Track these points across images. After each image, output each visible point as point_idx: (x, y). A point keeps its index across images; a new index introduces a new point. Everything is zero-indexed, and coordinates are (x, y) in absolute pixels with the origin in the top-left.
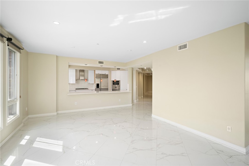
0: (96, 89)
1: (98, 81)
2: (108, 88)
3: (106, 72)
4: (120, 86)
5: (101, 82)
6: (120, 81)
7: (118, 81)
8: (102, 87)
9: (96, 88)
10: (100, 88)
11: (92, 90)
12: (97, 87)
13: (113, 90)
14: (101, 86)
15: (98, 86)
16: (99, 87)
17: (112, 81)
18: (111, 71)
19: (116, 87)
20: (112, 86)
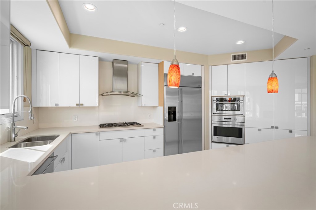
0: (165, 124)
3: (196, 70)
4: (243, 116)
11: (154, 129)
12: (170, 120)
17: (215, 99)
18: (210, 67)
19: (230, 119)
20: (214, 114)
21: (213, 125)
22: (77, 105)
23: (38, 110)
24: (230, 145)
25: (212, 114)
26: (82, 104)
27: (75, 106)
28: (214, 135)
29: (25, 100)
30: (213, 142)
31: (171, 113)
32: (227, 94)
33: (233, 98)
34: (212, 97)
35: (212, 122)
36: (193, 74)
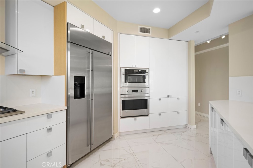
7: (143, 71)
17: (124, 71)
18: (119, 34)
19: (137, 91)
20: (123, 87)
21: (122, 99)
24: (137, 118)
25: (121, 87)
28: (123, 110)
30: (121, 117)
31: (77, 86)
32: (135, 66)
33: (141, 70)
34: (121, 68)
35: (121, 95)
36: (104, 37)
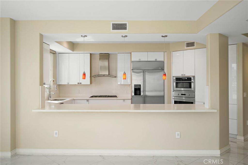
0: (132, 96)
1: (137, 80)
2: (163, 97)
3: (159, 56)
4: (194, 92)
5: (144, 81)
6: (194, 77)
7: (189, 79)
8: (147, 94)
9: (133, 94)
10: (142, 94)
11: (124, 100)
12: (135, 94)
13: (176, 102)
14: (144, 91)
15: (138, 92)
16: (140, 94)
17: (174, 78)
18: (172, 52)
19: (185, 95)
20: (174, 91)
21: (174, 100)
22: (78, 83)
23: (60, 86)
26: (81, 83)
27: (77, 84)
29: (54, 81)
33: (187, 78)
35: (173, 97)
36: (156, 59)
